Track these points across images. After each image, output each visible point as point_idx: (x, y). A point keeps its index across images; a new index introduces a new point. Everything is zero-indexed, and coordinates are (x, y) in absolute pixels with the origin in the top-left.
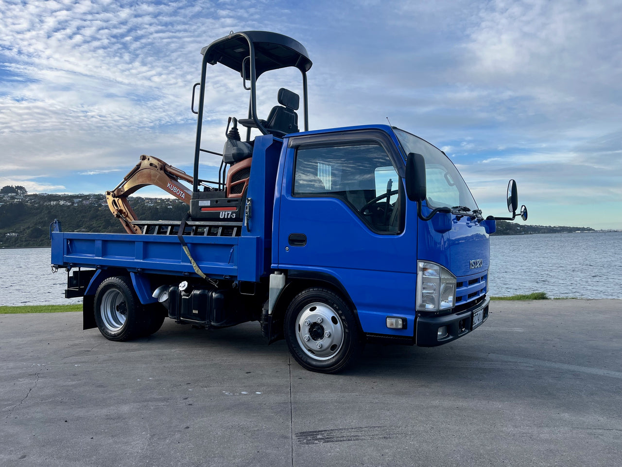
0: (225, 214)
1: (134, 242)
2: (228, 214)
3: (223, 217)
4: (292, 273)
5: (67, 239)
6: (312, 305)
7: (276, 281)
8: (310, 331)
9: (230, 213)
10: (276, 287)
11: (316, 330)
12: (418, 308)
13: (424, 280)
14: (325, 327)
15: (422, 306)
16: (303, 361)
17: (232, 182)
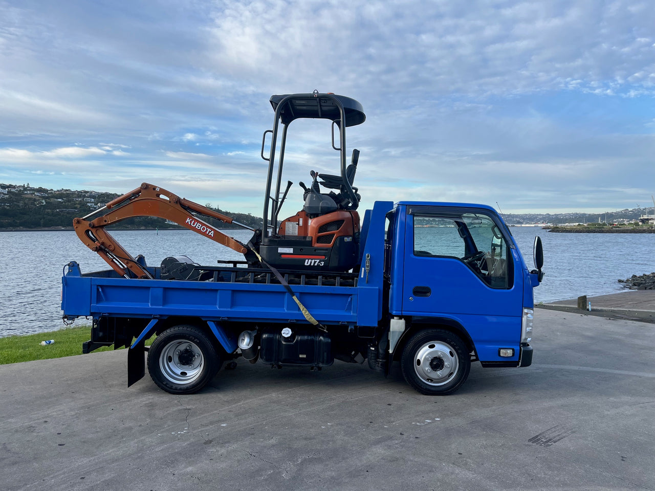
0: (311, 262)
1: (216, 290)
2: (315, 262)
3: (309, 264)
4: (416, 318)
5: (98, 286)
6: (431, 343)
7: (397, 326)
8: (431, 364)
9: (318, 261)
10: (398, 330)
11: (437, 363)
12: (522, 341)
13: (528, 321)
14: (444, 359)
15: (526, 339)
16: (422, 388)
17: (319, 233)
